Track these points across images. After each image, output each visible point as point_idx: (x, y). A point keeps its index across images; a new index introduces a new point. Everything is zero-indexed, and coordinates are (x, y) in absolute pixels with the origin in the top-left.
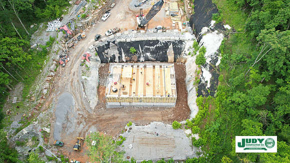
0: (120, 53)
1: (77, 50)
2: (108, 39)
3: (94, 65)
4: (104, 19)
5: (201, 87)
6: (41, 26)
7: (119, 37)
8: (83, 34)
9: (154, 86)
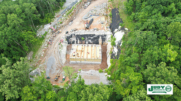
0: (77, 40)
1: (57, 38)
2: (71, 33)
3: (65, 45)
4: (70, 24)
5: (113, 55)
6: (41, 27)
7: (77, 33)
8: (60, 31)
9: (91, 54)
